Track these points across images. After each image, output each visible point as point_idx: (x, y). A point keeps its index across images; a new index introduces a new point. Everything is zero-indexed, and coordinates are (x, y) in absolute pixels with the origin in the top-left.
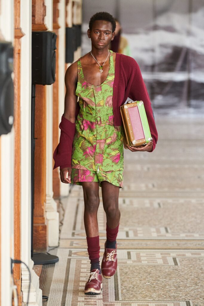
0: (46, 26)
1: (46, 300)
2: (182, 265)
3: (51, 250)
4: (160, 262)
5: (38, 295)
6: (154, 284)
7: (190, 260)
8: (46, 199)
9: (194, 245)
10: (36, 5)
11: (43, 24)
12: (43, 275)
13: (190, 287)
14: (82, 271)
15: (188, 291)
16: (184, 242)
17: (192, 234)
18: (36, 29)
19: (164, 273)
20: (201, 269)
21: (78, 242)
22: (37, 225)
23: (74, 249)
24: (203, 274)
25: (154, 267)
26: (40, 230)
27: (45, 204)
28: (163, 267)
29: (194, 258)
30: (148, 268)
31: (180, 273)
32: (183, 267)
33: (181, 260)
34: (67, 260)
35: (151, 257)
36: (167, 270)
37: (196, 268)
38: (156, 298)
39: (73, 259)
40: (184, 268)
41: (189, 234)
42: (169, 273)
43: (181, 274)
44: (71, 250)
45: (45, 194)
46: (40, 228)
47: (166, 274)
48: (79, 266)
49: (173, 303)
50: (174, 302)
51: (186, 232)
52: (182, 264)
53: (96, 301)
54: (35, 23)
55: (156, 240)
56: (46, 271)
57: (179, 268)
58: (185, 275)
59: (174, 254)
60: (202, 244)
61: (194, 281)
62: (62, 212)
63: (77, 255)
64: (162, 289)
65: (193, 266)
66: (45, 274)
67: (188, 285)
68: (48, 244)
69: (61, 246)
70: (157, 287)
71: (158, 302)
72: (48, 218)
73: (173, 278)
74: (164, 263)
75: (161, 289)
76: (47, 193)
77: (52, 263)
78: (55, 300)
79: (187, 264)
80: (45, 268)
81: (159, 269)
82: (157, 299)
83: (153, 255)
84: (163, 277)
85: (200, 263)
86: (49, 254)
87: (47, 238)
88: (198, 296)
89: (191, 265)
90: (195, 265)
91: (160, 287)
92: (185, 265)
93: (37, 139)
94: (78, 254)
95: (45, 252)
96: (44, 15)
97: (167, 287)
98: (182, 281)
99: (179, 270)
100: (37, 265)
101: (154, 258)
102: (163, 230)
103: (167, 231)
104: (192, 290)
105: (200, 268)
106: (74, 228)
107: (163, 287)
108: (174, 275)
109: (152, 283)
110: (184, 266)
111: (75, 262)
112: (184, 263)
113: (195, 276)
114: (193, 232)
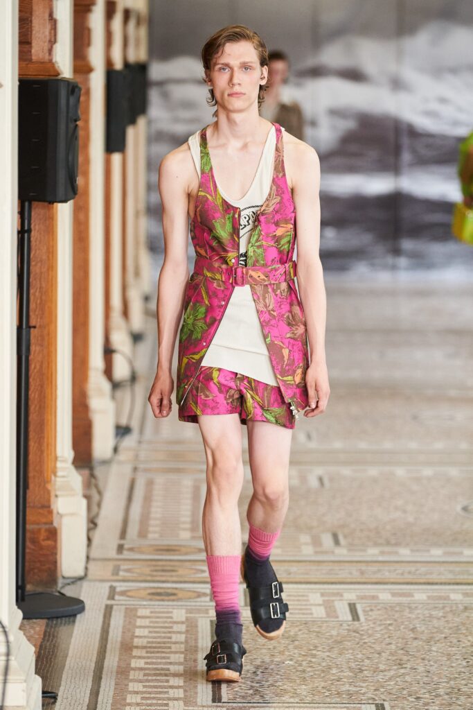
0: (56, 65)
1: (53, 700)
2: (370, 620)
3: (69, 584)
4: (319, 612)
5: (31, 689)
6: (304, 663)
7: (389, 608)
8: (55, 467)
9: (397, 574)
10: (33, 18)
11: (51, 61)
12: (48, 644)
13: (385, 671)
14: (137, 634)
15: (381, 680)
16: (374, 568)
17: (394, 549)
18: (34, 74)
19: (326, 638)
20: (413, 630)
21: (130, 567)
22: (36, 527)
23: (122, 584)
24: (417, 641)
25: (305, 624)
26: (42, 538)
27: (53, 477)
28: (325, 624)
29: (399, 604)
30: (291, 626)
31: (364, 639)
32: (372, 626)
33: (368, 609)
34: (103, 607)
35: (298, 600)
36: (334, 633)
37: (403, 626)
38: (306, 697)
39: (117, 605)
40: (373, 628)
41: (387, 549)
42: (339, 638)
43: (366, 641)
44: (115, 584)
45: (53, 454)
46: (43, 535)
47: (333, 640)
48: (130, 622)
49: (345, 707)
50: (348, 705)
51: (381, 545)
52: (370, 618)
53: (168, 704)
54: (31, 59)
55: (310, 561)
56: (56, 634)
57: (362, 627)
58: (374, 643)
59: (351, 594)
60: (418, 572)
61: (396, 658)
62: (96, 497)
63: (128, 596)
64: (322, 675)
65: (395, 623)
66: (52, 641)
67: (380, 665)
68: (61, 571)
69: (90, 576)
70: (309, 672)
71: (311, 705)
72: (61, 511)
73: (347, 650)
74: (328, 615)
75: (320, 675)
76: (59, 452)
77: (70, 616)
78: (73, 702)
79: (381, 618)
80: (52, 627)
81: (317, 630)
82: (309, 699)
83: (303, 596)
84: (324, 648)
85: (410, 615)
86: (63, 594)
87: (58, 557)
88: (405, 692)
89: (389, 620)
90: (400, 620)
91: (318, 670)
92: (375, 619)
93: (35, 327)
94: (129, 594)
95: (54, 590)
96: (53, 40)
97: (334, 671)
98: (368, 658)
99: (362, 633)
100: (34, 620)
101: (306, 605)
102: (327, 540)
103: (337, 542)
104: (390, 679)
105: (411, 627)
106: (123, 534)
107: (323, 671)
108: (349, 644)
109: (298, 661)
110: (374, 623)
111: (122, 614)
112: (374, 614)
113: (399, 645)
114: (397, 544)
